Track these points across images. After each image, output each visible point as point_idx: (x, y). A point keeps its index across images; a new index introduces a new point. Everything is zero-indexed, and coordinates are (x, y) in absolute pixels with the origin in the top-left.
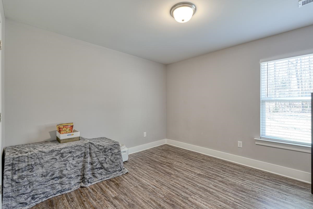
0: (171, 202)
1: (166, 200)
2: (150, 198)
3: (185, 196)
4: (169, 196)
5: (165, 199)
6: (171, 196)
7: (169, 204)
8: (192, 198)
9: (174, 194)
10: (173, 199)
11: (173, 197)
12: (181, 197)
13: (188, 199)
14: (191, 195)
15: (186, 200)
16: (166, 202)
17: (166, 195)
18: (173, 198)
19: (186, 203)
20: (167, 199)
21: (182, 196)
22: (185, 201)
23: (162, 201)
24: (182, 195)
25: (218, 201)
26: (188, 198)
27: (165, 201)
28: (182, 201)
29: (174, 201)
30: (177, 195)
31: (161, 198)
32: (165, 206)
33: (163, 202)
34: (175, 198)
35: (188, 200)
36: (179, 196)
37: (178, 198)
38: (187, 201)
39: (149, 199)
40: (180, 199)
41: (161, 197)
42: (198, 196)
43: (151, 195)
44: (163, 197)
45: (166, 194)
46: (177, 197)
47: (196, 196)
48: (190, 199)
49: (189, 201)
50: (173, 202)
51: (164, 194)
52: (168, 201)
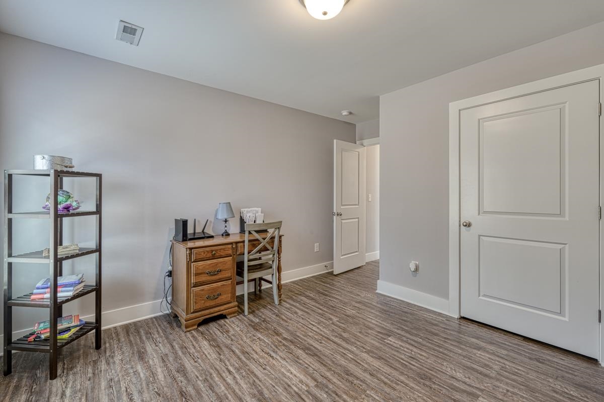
0: (351, 379)
1: (361, 383)
2: (395, 390)
3: (320, 391)
4: (357, 392)
5: (364, 386)
6: (351, 392)
7: (354, 376)
8: (307, 385)
9: (345, 397)
10: (348, 384)
11: (346, 388)
12: (330, 389)
13: (316, 383)
14: (306, 393)
15: (320, 382)
16: (361, 381)
17: (363, 396)
18: (347, 386)
19: (323, 376)
20: (359, 386)
21: (327, 390)
22: (325, 380)
23: (369, 381)
24: (327, 392)
25: (260, 377)
26: (317, 386)
27: (363, 381)
28: (329, 381)
29: (344, 382)
30: (337, 394)
31: (372, 389)
32: (362, 373)
33: (366, 379)
34: (343, 386)
35: (318, 382)
36: (332, 391)
37: (337, 387)
38: (320, 379)
39: (398, 387)
40: (333, 383)
41: (372, 392)
42: (292, 388)
43: (397, 398)
44: (368, 392)
45: (363, 399)
46: (339, 389)
47: (298, 388)
48: (312, 384)
49: (316, 380)
50: (347, 380)
51: (366, 398)
52: (358, 382)
